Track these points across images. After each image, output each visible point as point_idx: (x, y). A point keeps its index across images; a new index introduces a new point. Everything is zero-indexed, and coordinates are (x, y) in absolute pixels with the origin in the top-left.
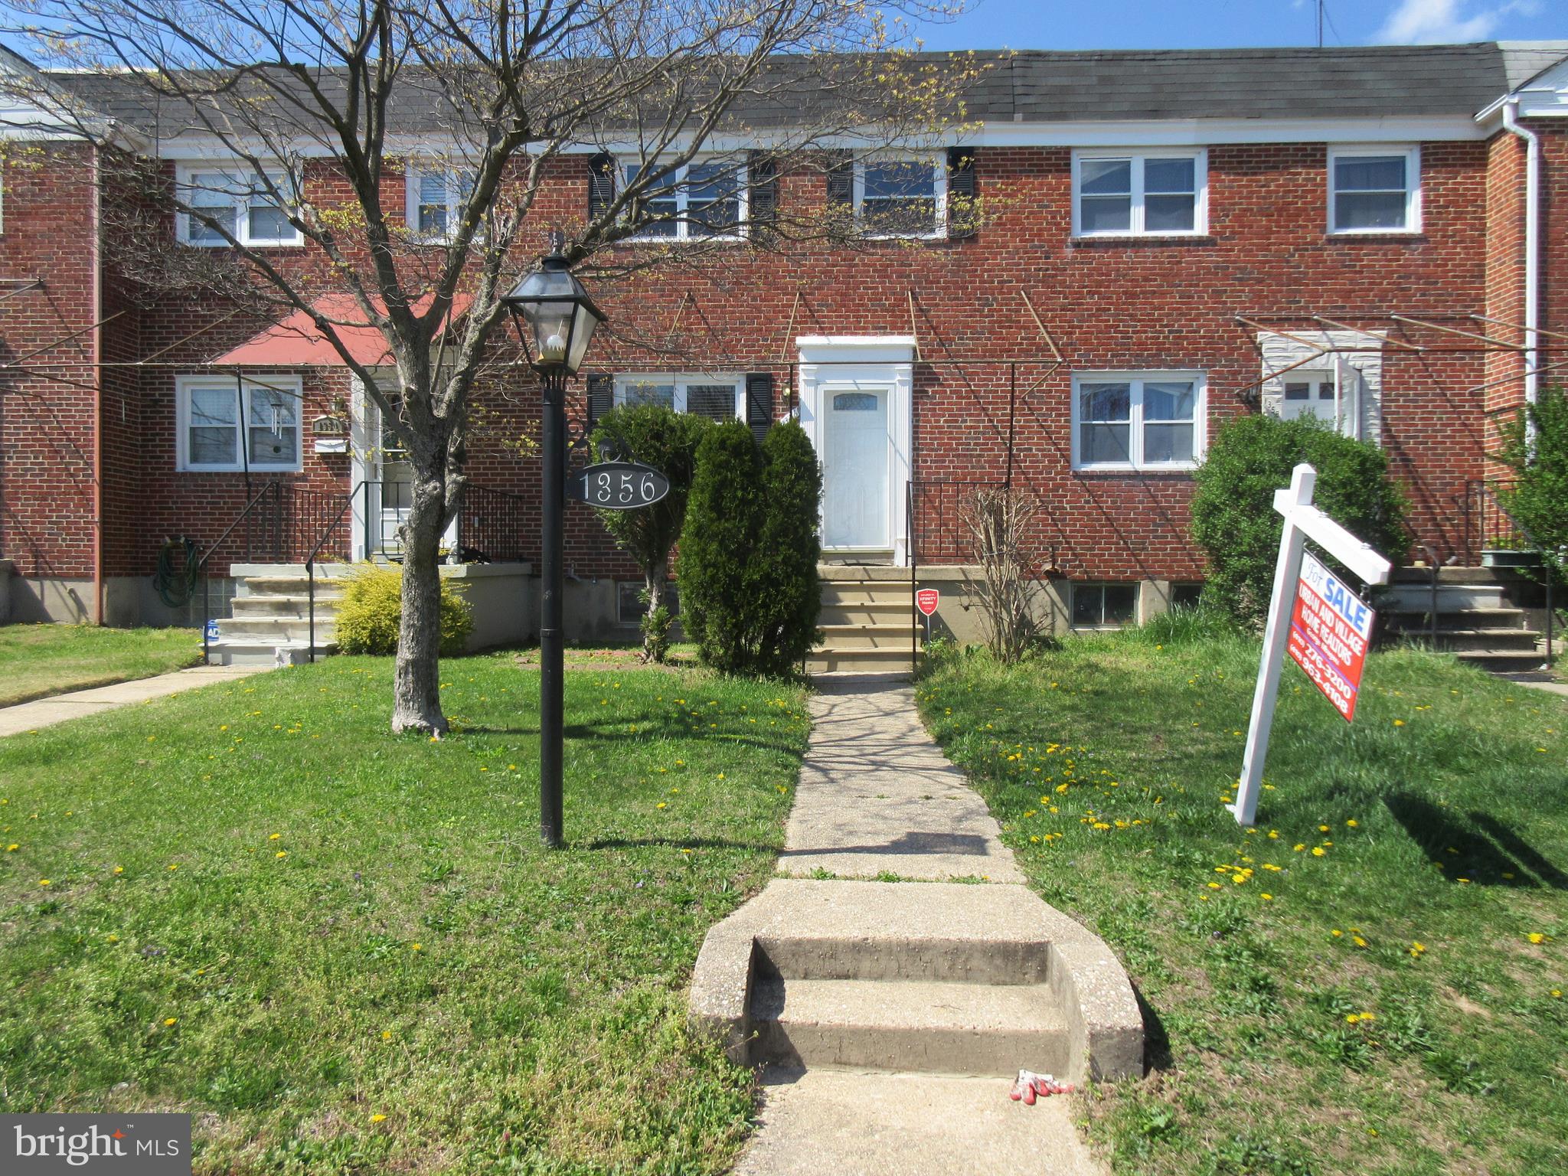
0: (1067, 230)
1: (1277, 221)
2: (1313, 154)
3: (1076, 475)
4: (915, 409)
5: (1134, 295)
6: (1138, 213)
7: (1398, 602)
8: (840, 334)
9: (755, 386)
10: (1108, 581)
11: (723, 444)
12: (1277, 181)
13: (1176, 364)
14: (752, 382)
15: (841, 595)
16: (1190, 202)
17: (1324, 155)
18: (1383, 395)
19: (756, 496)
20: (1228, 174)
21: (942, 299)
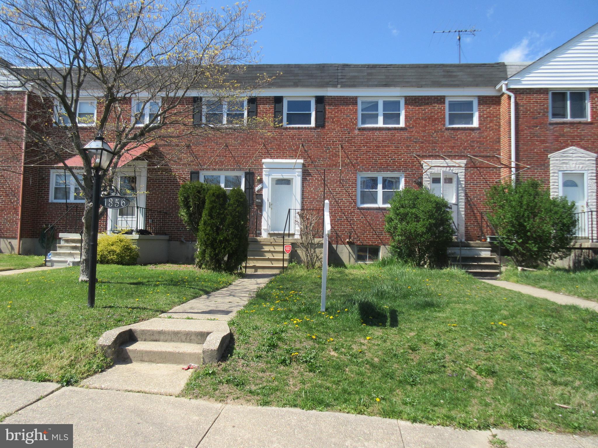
0: (356, 124)
1: (428, 122)
2: (441, 100)
3: (358, 208)
4: (303, 185)
5: (379, 147)
6: (381, 119)
7: (455, 253)
8: (277, 158)
9: (248, 176)
10: (370, 246)
11: (213, 194)
12: (428, 109)
13: (394, 170)
14: (247, 174)
15: (264, 247)
16: (399, 115)
17: (444, 100)
18: (465, 182)
19: (224, 212)
20: (411, 106)
21: (313, 147)
